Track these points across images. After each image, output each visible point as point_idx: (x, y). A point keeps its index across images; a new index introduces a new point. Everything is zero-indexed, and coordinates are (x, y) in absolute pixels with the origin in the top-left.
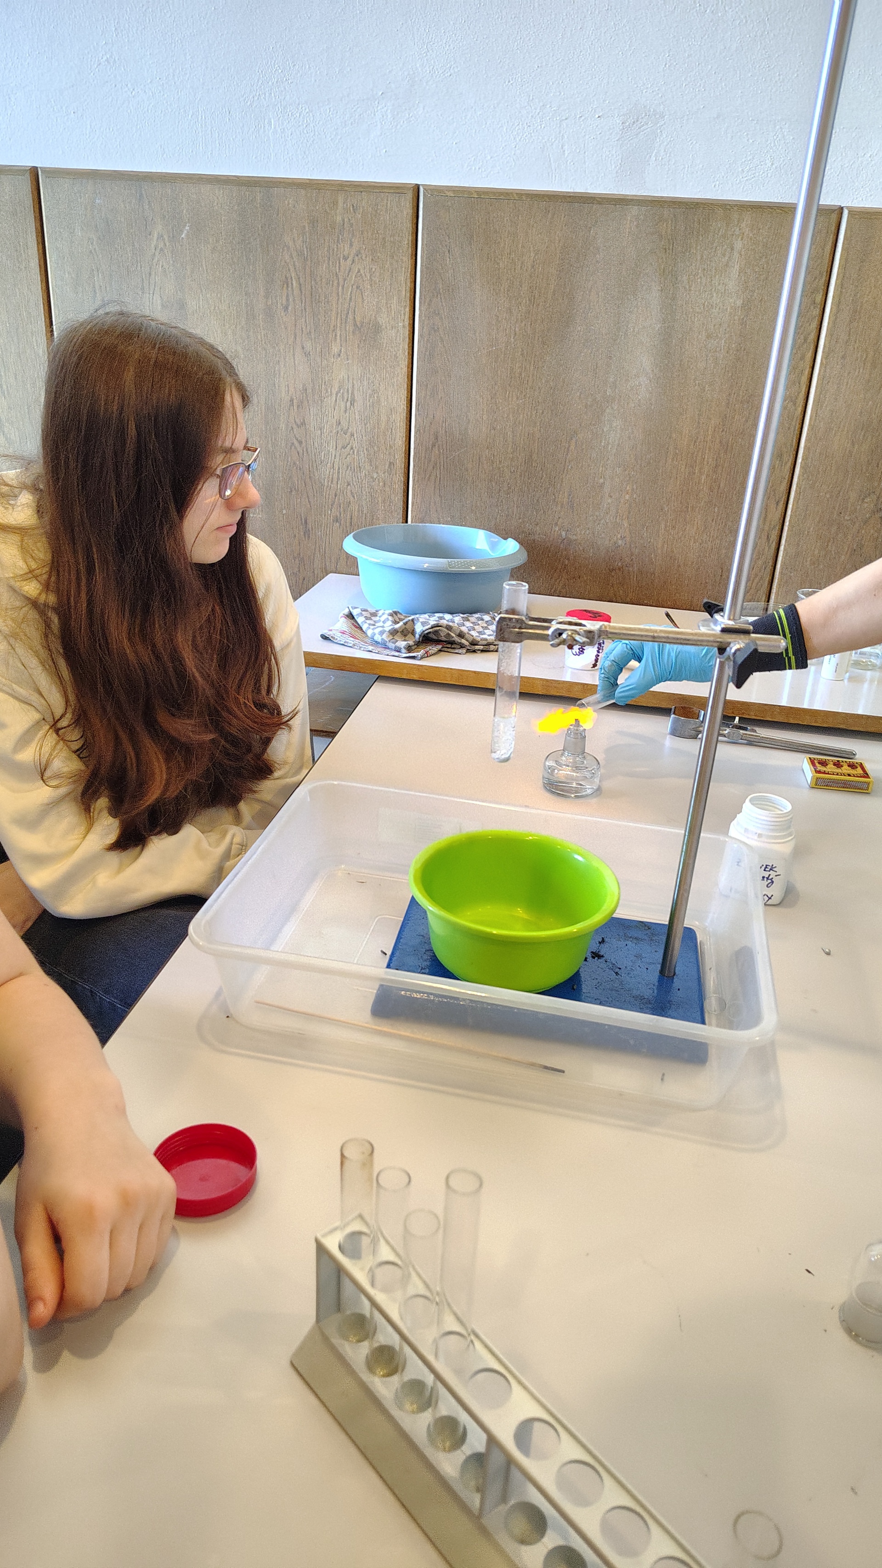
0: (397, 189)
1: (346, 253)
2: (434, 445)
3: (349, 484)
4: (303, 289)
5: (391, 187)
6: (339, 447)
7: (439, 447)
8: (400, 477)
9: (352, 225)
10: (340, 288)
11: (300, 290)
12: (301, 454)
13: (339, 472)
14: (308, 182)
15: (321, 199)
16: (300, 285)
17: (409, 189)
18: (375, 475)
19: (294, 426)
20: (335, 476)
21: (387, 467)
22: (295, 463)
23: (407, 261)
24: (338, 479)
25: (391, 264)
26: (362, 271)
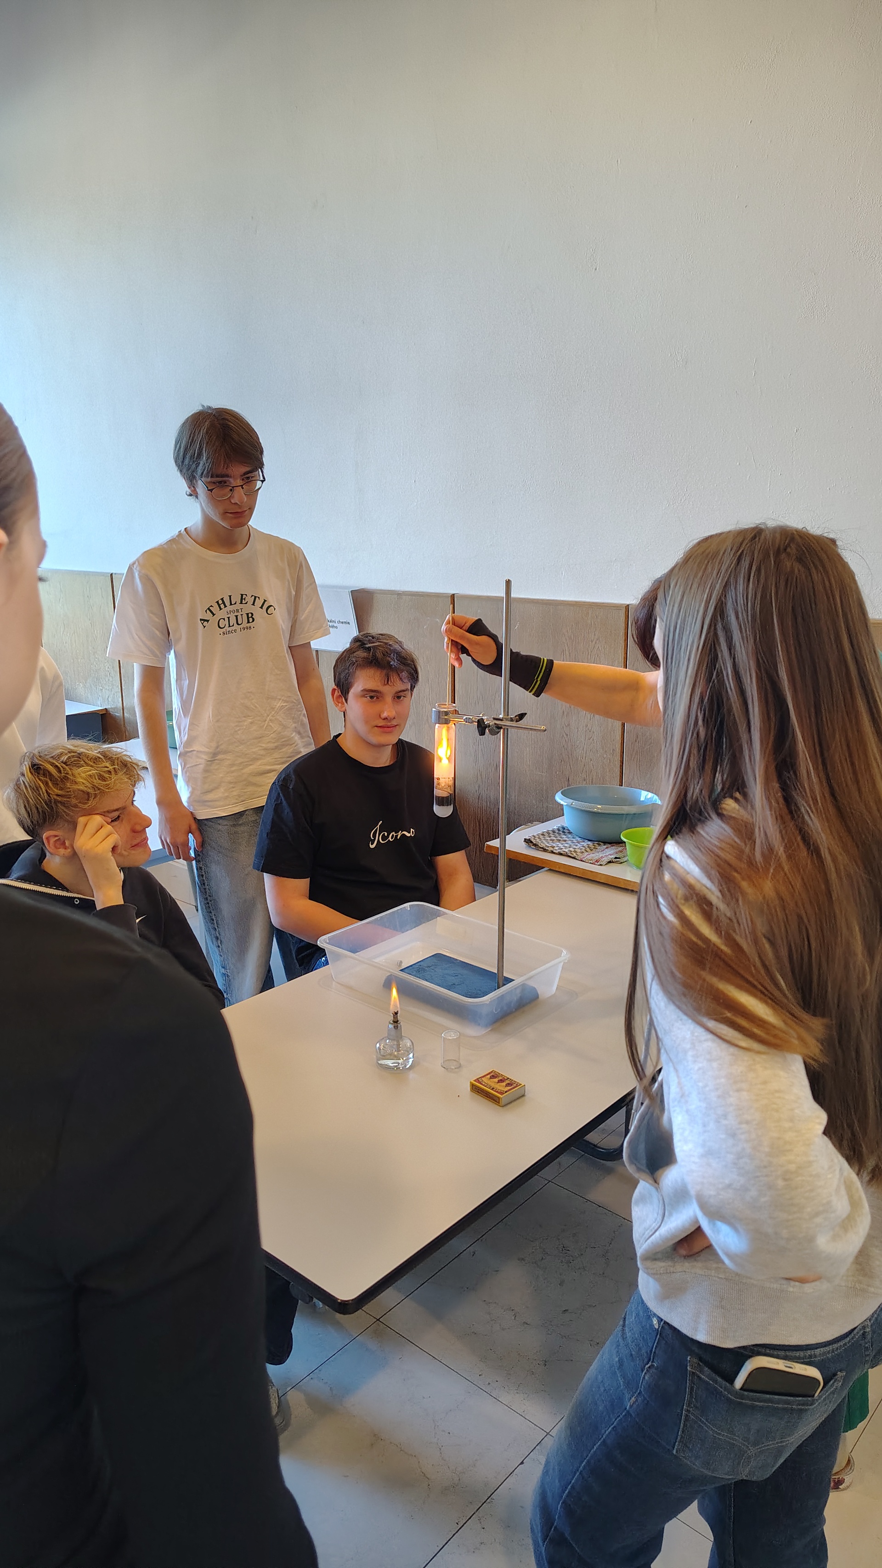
0: (617, 607)
1: (592, 639)
2: (636, 741)
3: (591, 760)
4: (571, 655)
5: (613, 606)
6: (587, 739)
7: (638, 742)
8: (618, 758)
9: (595, 625)
10: (589, 656)
11: (570, 655)
12: (567, 741)
13: (586, 753)
14: (575, 603)
15: (581, 612)
16: (570, 654)
17: (623, 607)
18: (605, 756)
19: (564, 726)
20: (584, 755)
21: (611, 751)
22: (563, 746)
23: (623, 644)
24: (586, 757)
25: (615, 644)
26: (600, 648)
